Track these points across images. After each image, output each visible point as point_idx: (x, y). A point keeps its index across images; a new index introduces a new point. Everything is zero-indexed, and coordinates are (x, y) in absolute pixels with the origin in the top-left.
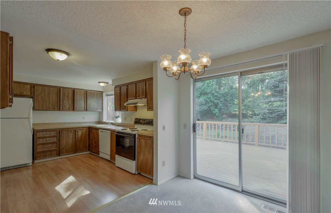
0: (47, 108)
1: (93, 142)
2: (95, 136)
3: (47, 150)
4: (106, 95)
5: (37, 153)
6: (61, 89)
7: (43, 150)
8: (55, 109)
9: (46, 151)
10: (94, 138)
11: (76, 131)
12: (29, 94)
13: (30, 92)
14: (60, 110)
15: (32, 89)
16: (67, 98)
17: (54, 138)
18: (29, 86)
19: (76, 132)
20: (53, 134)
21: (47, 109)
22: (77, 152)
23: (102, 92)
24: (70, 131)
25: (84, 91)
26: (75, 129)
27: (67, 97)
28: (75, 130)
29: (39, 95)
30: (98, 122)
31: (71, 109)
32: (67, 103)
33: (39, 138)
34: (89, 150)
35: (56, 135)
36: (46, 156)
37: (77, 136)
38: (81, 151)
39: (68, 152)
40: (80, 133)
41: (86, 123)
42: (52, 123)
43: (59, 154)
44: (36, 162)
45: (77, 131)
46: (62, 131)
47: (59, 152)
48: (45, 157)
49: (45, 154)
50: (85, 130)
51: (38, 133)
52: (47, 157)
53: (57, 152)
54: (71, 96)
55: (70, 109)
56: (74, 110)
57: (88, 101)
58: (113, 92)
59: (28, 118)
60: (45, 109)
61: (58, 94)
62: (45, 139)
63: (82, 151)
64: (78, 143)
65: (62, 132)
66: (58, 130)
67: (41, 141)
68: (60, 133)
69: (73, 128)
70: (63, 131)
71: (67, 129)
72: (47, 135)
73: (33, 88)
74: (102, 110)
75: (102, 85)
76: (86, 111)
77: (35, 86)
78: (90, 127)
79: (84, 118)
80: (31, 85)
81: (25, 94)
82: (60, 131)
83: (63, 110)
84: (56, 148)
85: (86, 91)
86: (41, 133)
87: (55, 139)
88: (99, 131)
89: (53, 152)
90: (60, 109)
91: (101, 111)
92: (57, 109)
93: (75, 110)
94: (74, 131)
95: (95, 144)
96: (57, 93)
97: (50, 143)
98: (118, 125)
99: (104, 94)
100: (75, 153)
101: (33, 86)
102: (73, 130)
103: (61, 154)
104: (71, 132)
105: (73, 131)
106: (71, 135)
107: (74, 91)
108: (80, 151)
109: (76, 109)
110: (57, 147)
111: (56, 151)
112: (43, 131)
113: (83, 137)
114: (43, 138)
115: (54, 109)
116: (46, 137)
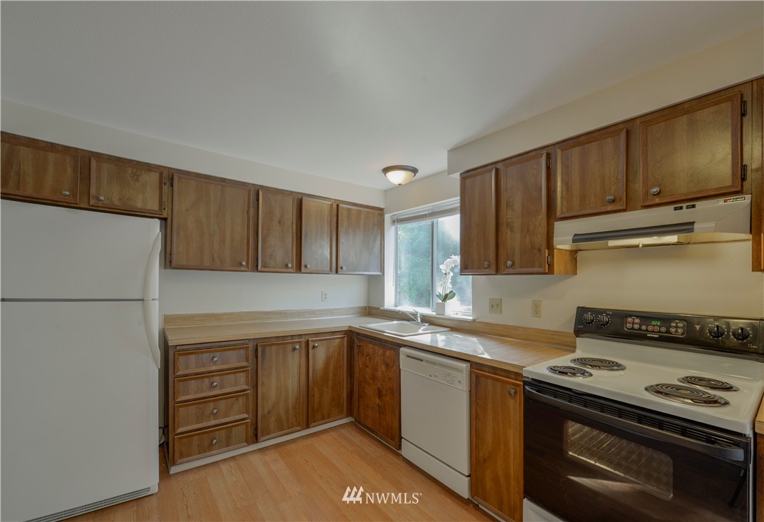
0: (213, 260)
1: (370, 391)
2: (375, 369)
3: (214, 422)
4: (394, 222)
5: (180, 439)
6: (261, 193)
7: (199, 426)
8: (241, 264)
9: (209, 427)
10: (374, 377)
11: (311, 344)
12: (153, 205)
13: (158, 198)
14: (256, 269)
15: (166, 188)
16: (278, 228)
17: (238, 374)
18: (154, 176)
19: (311, 351)
20: (234, 359)
21: (215, 265)
22: (313, 424)
23: (381, 210)
24: (290, 347)
25: (332, 205)
26: (307, 337)
27: (280, 222)
28: (307, 343)
29: (187, 210)
30: (365, 308)
31: (290, 265)
32: (279, 246)
33: (187, 377)
34: (350, 413)
35: (244, 364)
36: (210, 447)
37: (314, 365)
38: (326, 418)
39: (283, 427)
40: (320, 355)
41: (331, 312)
42: (231, 314)
43: (256, 436)
44: (173, 470)
45: (314, 347)
46: (264, 347)
47: (256, 429)
48: (207, 448)
49: (207, 440)
50: (337, 341)
51: (181, 360)
52: (214, 452)
53: (247, 427)
54: (291, 221)
55: (287, 266)
56: (299, 268)
57: (342, 239)
58: (455, 201)
59: (142, 300)
60: (207, 263)
61: (252, 211)
62: (206, 381)
63: (329, 417)
64: (316, 389)
65: (263, 352)
66: (251, 345)
67: (193, 390)
68: (257, 357)
69: (300, 336)
70: (267, 348)
71: (282, 342)
72: (215, 363)
73: (168, 184)
74: (382, 269)
75: (397, 177)
76: (337, 272)
77: (176, 178)
78: (351, 331)
79: (324, 297)
80: (161, 174)
81: (139, 205)
82: (257, 350)
83: (267, 269)
84: (245, 416)
85: (335, 206)
86: (193, 356)
87: (241, 382)
88: (402, 357)
89: (234, 429)
90: (257, 266)
91: (379, 273)
92: (247, 263)
93: (303, 269)
94: (303, 345)
95: (377, 401)
96: (249, 207)
97: (226, 396)
98: (458, 327)
99: (387, 217)
100: (308, 427)
101: (169, 178)
102: (300, 342)
103: (263, 436)
104: (294, 349)
105: (300, 346)
106: (294, 362)
107: (299, 202)
108: (323, 418)
109: (306, 266)
110: (247, 412)
111: (244, 426)
112: (199, 349)
113: (331, 368)
114: (199, 376)
115: (237, 267)
116: (210, 374)
